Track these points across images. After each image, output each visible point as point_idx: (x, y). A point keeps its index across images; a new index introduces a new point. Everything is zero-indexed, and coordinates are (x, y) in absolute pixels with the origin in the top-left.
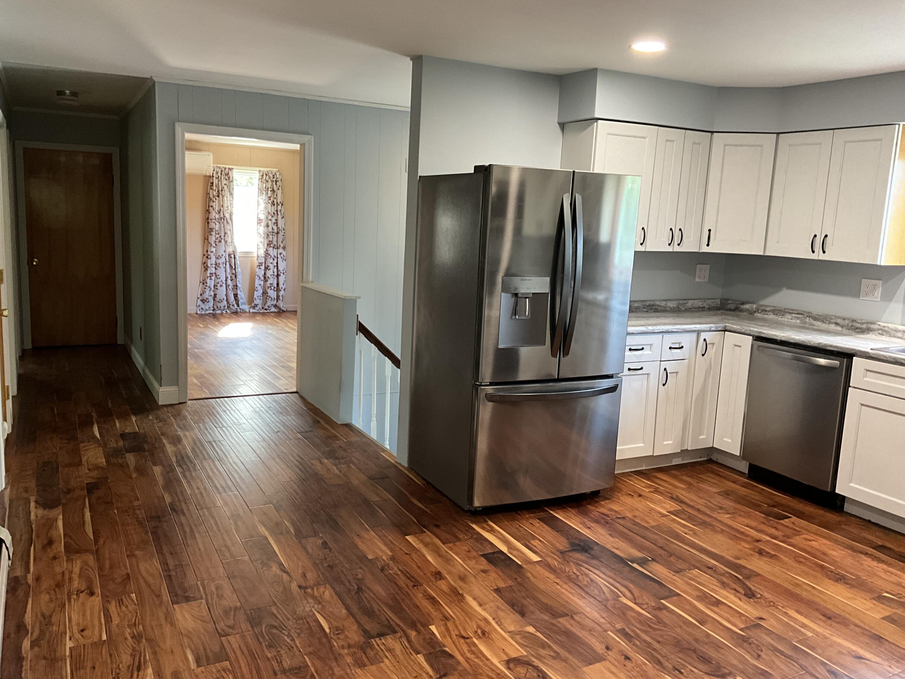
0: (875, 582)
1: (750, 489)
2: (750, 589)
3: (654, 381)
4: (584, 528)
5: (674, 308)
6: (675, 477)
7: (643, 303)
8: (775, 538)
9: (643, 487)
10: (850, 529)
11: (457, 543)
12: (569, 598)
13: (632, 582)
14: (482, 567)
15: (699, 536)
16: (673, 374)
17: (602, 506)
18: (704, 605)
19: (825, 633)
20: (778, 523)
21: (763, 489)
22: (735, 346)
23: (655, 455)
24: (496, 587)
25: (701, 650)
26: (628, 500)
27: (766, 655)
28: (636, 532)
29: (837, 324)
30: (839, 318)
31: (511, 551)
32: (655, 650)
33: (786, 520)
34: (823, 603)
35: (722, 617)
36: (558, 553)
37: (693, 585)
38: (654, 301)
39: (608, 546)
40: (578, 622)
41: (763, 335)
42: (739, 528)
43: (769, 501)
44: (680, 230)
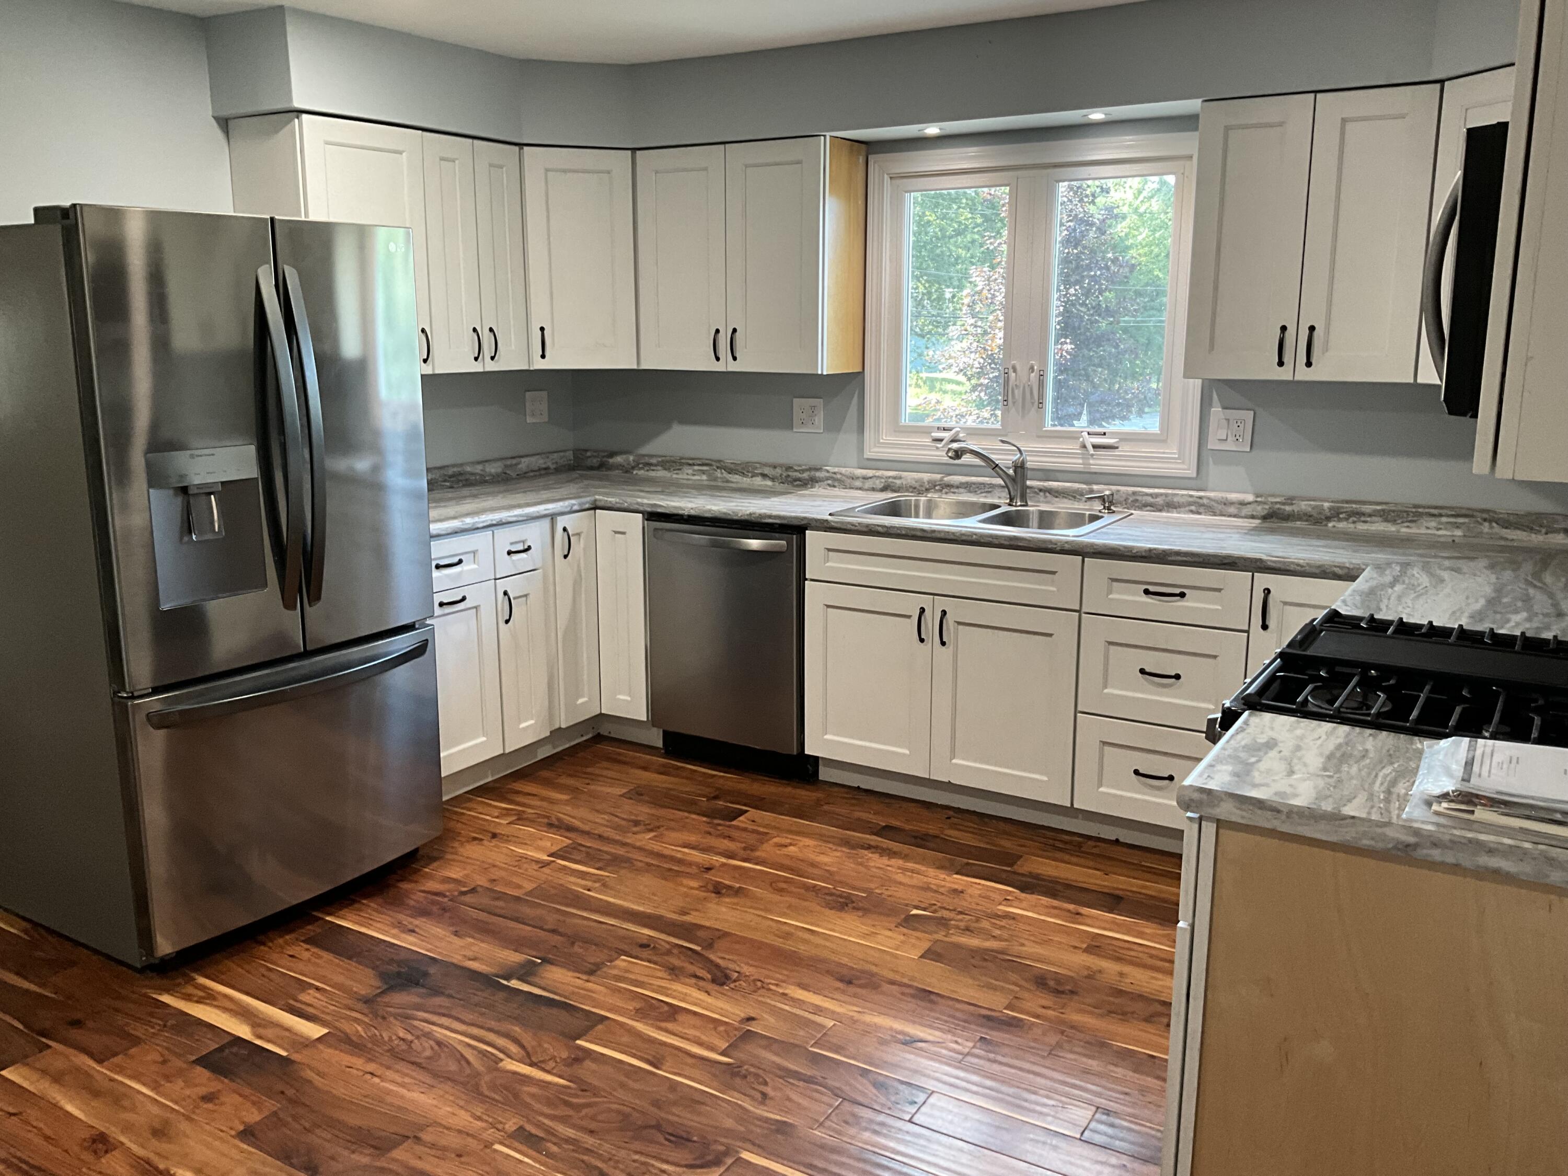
0: (895, 894)
1: (673, 776)
2: (717, 966)
3: (488, 616)
4: (403, 935)
5: (498, 475)
6: (548, 783)
7: (442, 472)
8: (731, 856)
9: (497, 817)
10: (838, 810)
11: (133, 1051)
12: (402, 1097)
13: (517, 1019)
14: (203, 1091)
15: (611, 889)
16: (520, 600)
17: (430, 877)
18: (652, 1026)
19: (851, 1014)
20: (729, 826)
21: (695, 771)
22: (616, 532)
23: (507, 751)
24: (241, 1128)
25: (668, 1121)
26: (472, 851)
27: (775, 1089)
28: (502, 912)
29: (764, 476)
30: (766, 465)
31: (261, 1031)
32: (588, 1151)
33: (741, 818)
34: (833, 957)
35: (688, 1039)
36: (360, 1006)
37: (625, 989)
38: (462, 465)
39: (457, 959)
40: (433, 1146)
41: (659, 510)
42: (673, 854)
43: (708, 790)
44: (491, 330)
